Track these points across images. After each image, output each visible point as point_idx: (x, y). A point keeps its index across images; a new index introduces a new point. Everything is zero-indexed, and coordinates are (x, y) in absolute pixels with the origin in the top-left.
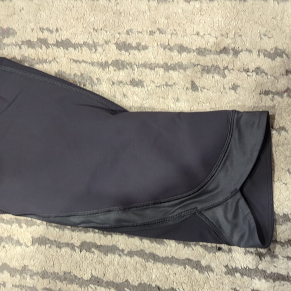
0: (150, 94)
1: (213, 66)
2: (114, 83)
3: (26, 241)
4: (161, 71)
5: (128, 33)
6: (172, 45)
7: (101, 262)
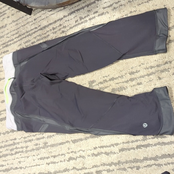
0: (145, 86)
1: (164, 69)
2: (132, 86)
3: (117, 151)
4: (147, 77)
5: (132, 68)
6: (148, 67)
7: (145, 151)
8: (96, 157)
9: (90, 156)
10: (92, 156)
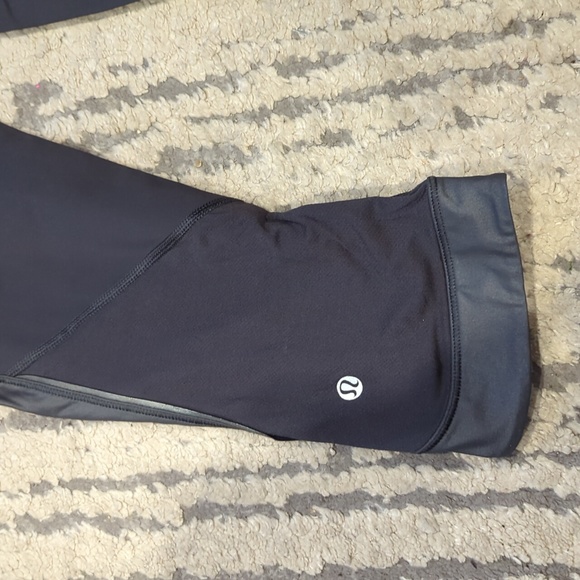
8: (41, 538)
9: (7, 528)
10: (20, 529)
